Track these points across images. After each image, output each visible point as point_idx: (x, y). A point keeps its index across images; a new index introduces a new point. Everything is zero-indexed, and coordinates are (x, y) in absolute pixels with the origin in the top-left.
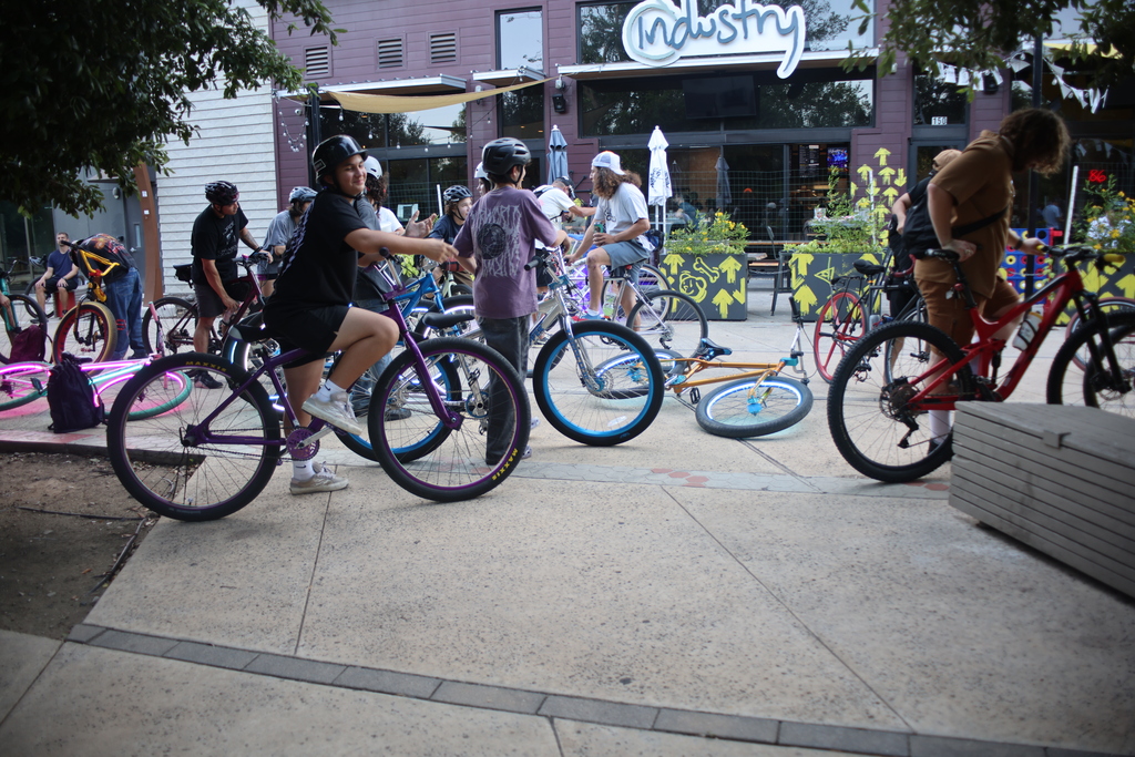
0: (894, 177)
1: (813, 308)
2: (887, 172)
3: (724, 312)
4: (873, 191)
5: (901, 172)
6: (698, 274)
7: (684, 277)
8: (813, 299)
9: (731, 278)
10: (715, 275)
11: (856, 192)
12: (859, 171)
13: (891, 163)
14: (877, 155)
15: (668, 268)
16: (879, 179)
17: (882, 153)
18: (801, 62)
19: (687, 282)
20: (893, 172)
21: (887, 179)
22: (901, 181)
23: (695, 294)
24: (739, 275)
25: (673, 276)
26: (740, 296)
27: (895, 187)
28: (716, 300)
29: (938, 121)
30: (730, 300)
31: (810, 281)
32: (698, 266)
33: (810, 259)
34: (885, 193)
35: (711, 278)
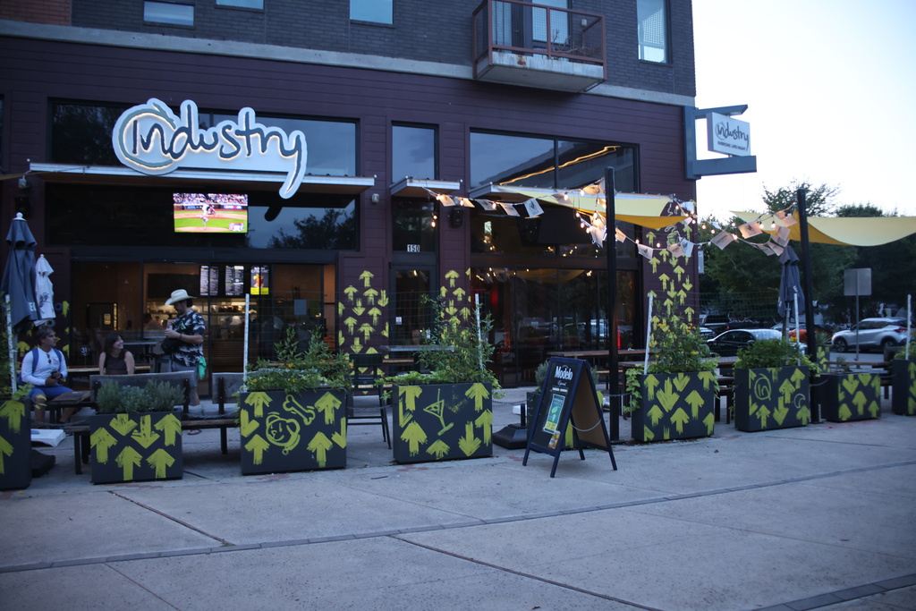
0: (377, 298)
1: (423, 447)
2: (371, 293)
3: (321, 458)
4: (359, 311)
5: (384, 293)
6: (289, 415)
7: (271, 420)
8: (422, 437)
9: (329, 417)
10: (308, 415)
11: (343, 311)
12: (346, 291)
13: (374, 285)
14: (362, 276)
15: (251, 409)
16: (365, 299)
17: (366, 276)
18: (303, 185)
19: (276, 426)
20: (376, 293)
21: (371, 299)
22: (384, 302)
23: (286, 440)
24: (338, 414)
25: (258, 419)
26: (340, 440)
27: (379, 307)
28: (312, 446)
29: (412, 248)
30: (328, 445)
31: (419, 417)
32: (288, 406)
33: (418, 391)
34: (371, 313)
35: (305, 420)
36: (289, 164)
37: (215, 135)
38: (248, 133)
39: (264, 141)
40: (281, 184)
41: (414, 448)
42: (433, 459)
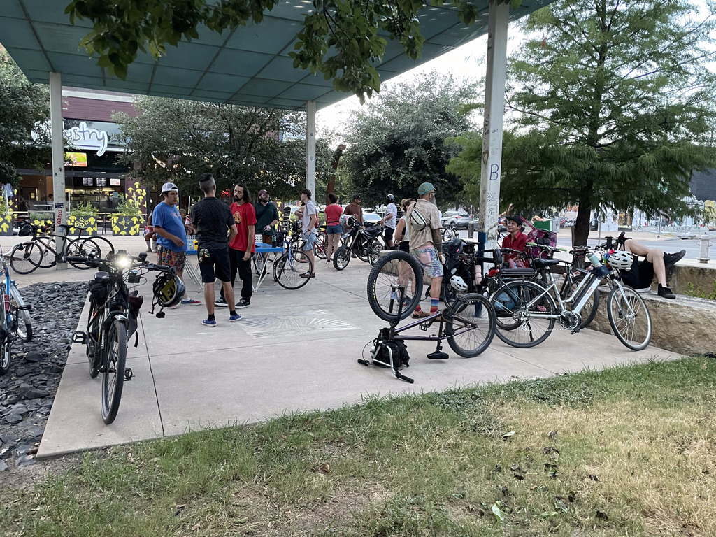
1: (119, 232)
3: (90, 233)
4: (134, 196)
5: (144, 191)
7: (76, 223)
8: (119, 230)
9: (92, 223)
11: (128, 197)
12: (129, 189)
13: (140, 187)
14: (135, 184)
15: (71, 220)
16: (136, 193)
20: (141, 190)
21: (139, 193)
22: (144, 194)
26: (95, 229)
27: (142, 196)
28: (88, 230)
30: (92, 230)
31: (117, 224)
32: (81, 220)
33: (118, 218)
34: (139, 198)
35: (86, 224)
36: (100, 144)
37: (71, 132)
38: (83, 132)
39: (90, 135)
40: (97, 151)
41: (116, 233)
42: (122, 235)
